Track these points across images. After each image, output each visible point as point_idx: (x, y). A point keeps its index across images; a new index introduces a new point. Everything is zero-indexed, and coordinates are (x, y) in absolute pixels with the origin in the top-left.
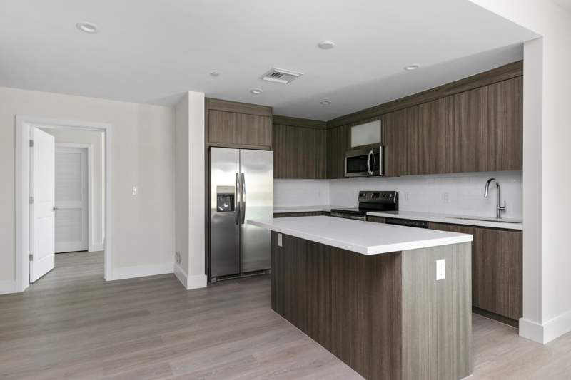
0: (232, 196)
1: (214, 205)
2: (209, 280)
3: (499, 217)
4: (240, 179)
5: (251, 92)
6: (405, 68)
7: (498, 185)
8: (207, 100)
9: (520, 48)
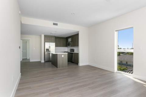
0: (48, 49)
1: (45, 51)
2: (45, 61)
4: (50, 47)
8: (44, 35)
9: (78, 32)
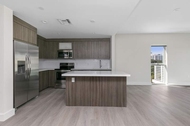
3: (100, 68)
5: (42, 21)
6: (92, 33)
7: (100, 61)
